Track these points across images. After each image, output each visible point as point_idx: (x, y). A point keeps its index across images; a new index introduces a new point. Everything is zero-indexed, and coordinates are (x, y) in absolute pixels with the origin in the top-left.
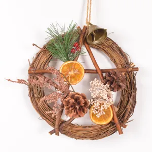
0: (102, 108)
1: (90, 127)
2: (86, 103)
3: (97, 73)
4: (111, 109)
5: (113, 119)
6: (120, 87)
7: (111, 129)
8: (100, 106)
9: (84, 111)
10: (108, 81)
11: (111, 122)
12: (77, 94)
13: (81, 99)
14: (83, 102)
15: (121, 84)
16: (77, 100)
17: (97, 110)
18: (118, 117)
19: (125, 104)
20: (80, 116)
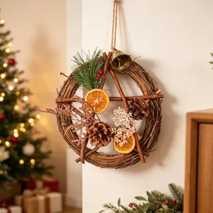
0: (124, 137)
1: (113, 156)
2: (109, 132)
3: (122, 100)
4: (133, 138)
5: (136, 147)
6: (143, 115)
7: (134, 158)
8: (122, 134)
9: (107, 140)
10: (131, 109)
11: (133, 151)
12: (100, 123)
13: (104, 128)
14: (107, 131)
15: (143, 112)
16: (100, 128)
17: (120, 139)
18: (140, 145)
19: (148, 132)
20: (103, 145)
